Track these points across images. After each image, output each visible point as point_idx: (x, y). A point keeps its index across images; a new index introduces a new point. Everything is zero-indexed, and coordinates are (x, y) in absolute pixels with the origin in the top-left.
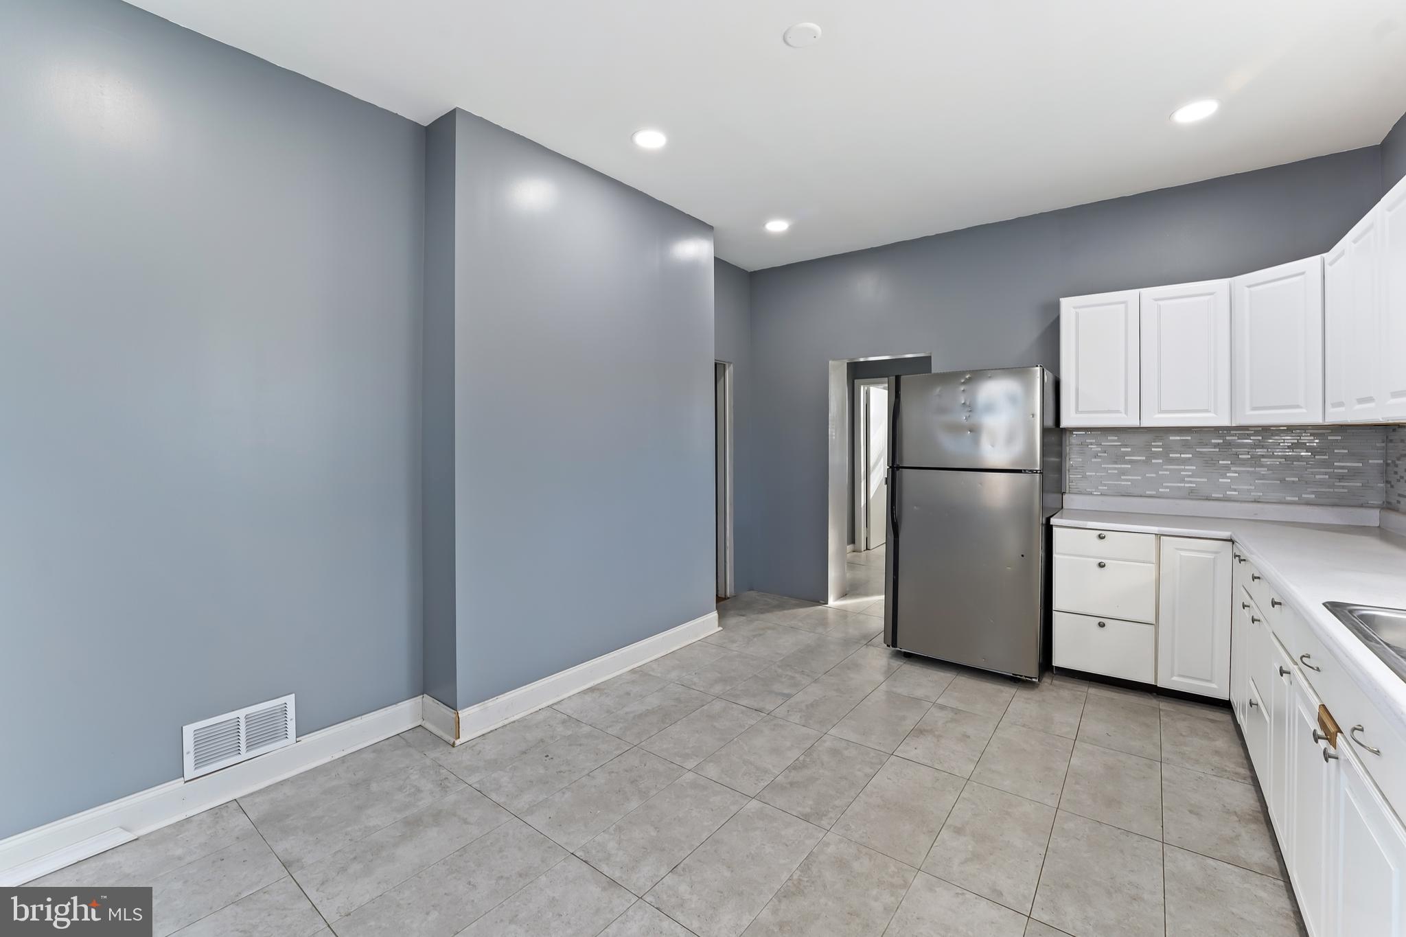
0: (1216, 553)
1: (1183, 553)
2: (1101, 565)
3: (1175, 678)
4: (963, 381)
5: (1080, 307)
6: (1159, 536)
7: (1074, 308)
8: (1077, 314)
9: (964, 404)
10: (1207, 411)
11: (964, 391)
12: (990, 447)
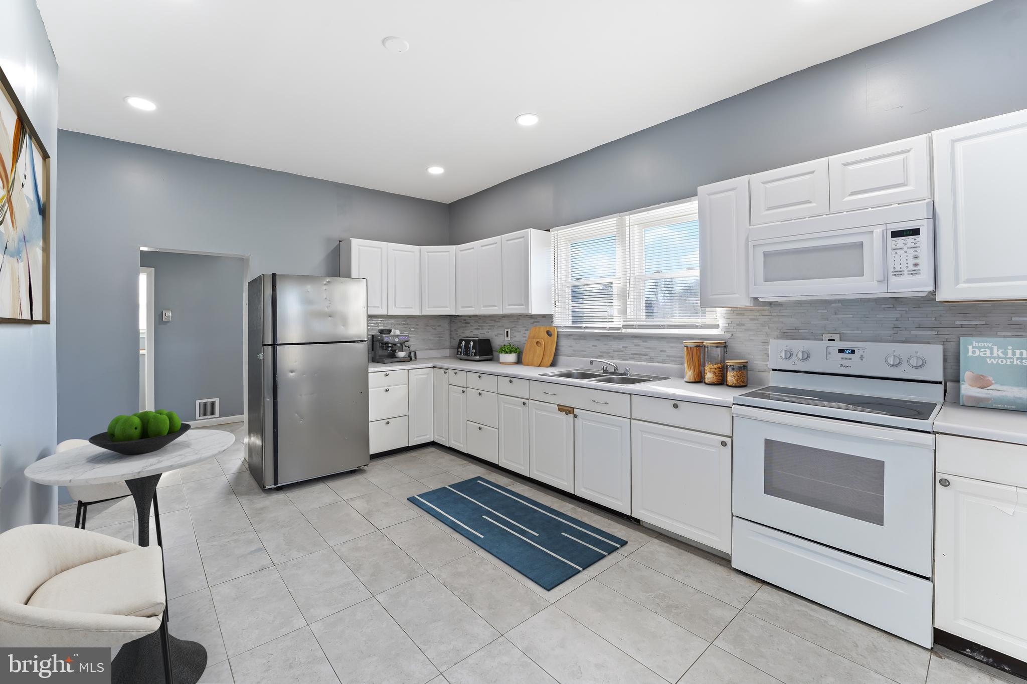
0: (427, 374)
1: (417, 377)
2: (387, 391)
3: (415, 439)
4: (325, 283)
5: (360, 246)
6: (409, 370)
7: (358, 245)
8: (359, 249)
9: (326, 298)
10: (411, 308)
11: (325, 289)
12: (343, 327)
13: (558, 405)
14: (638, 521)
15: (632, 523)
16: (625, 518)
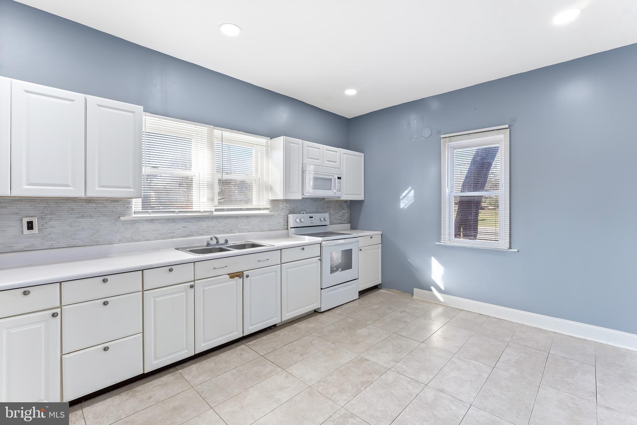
13: (228, 274)
14: (275, 326)
15: (273, 329)
16: (268, 329)
